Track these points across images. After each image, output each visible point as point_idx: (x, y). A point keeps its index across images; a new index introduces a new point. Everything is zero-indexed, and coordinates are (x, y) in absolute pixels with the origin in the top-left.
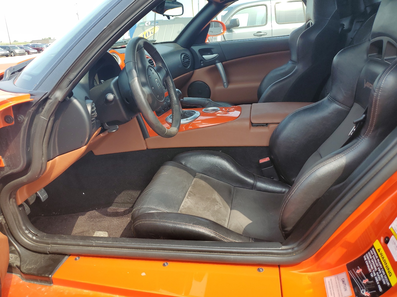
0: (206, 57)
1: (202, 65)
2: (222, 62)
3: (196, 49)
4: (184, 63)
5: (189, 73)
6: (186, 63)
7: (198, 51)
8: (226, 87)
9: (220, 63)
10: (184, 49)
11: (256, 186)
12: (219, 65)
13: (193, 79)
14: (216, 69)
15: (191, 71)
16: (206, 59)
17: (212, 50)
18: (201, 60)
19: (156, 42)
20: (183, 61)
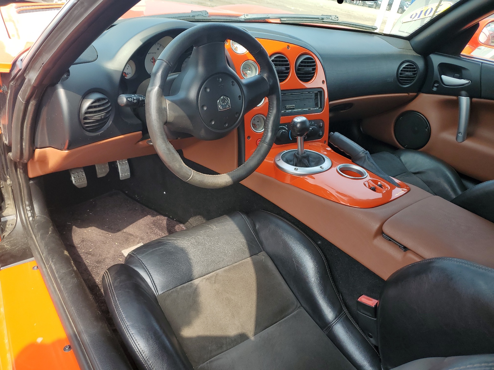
0: (448, 79)
1: (435, 89)
2: (471, 97)
3: (437, 60)
4: (400, 77)
5: (406, 94)
6: (405, 77)
7: (439, 64)
8: (460, 139)
9: (467, 99)
10: (415, 54)
11: (332, 327)
12: (465, 101)
13: (412, 106)
14: (456, 104)
15: (411, 92)
16: (445, 83)
17: (463, 71)
18: (437, 82)
19: (376, 31)
20: (401, 74)
